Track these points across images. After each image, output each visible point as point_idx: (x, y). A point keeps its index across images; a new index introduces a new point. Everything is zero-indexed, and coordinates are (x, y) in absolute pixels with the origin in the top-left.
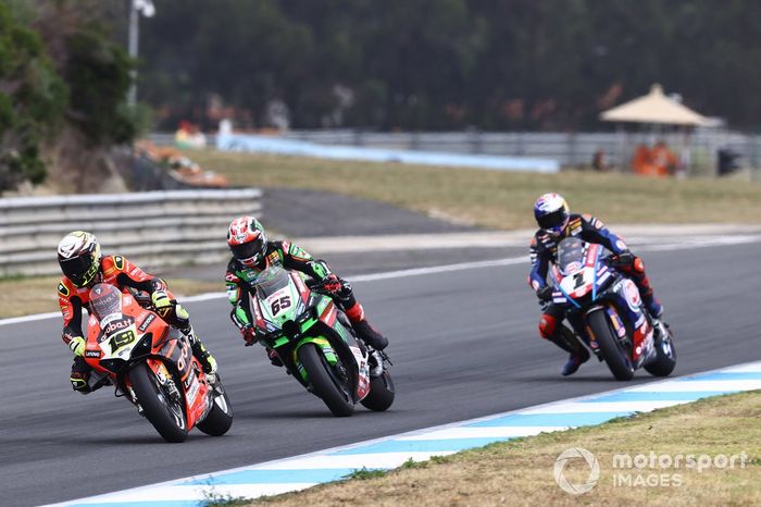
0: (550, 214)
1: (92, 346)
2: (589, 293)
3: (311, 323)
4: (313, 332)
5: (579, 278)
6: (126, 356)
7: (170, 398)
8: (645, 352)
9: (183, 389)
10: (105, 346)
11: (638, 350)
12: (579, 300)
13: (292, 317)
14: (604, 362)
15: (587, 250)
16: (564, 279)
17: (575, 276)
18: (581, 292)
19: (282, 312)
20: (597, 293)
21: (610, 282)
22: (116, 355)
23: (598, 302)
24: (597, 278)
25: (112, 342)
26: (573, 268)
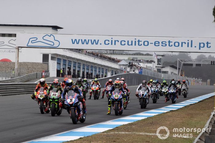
0: (69, 83)
1: (37, 95)
2: (73, 104)
3: (57, 100)
4: (56, 102)
5: (71, 100)
6: (41, 99)
7: (44, 107)
8: (80, 118)
9: (46, 106)
10: (39, 96)
11: (79, 118)
12: (70, 105)
13: (55, 98)
14: (71, 119)
15: (75, 94)
16: (68, 99)
17: (71, 99)
18: (71, 103)
19: (54, 96)
20: (74, 104)
21: (78, 102)
22: (40, 98)
23: (74, 106)
24: (75, 101)
25: (40, 96)
26: (70, 97)
